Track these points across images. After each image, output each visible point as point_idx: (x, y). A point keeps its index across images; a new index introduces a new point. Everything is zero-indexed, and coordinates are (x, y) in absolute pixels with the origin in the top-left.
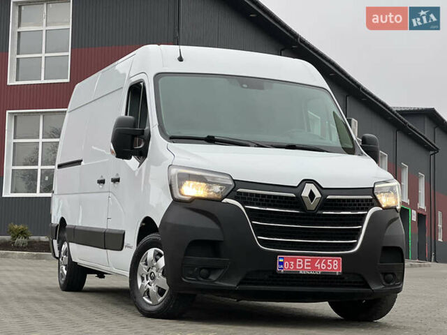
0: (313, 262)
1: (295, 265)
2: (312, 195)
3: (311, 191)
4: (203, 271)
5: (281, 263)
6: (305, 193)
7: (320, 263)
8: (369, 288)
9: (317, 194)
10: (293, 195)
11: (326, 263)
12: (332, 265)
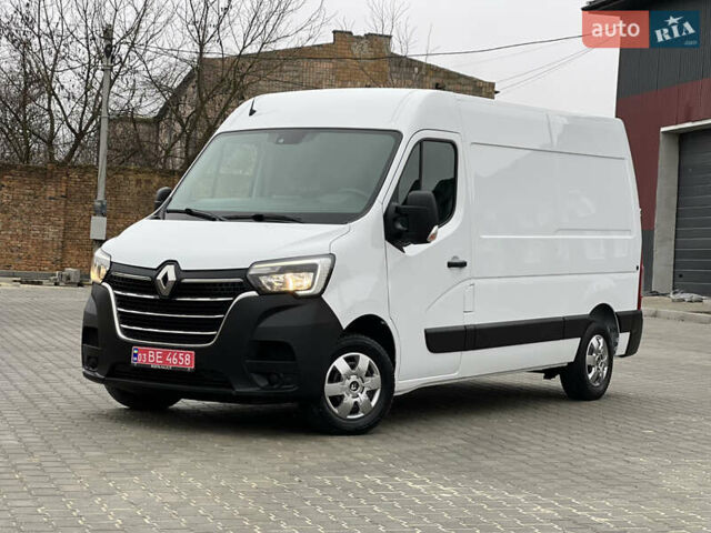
0: (164, 356)
1: (147, 357)
2: (165, 277)
3: (166, 274)
4: (92, 360)
5: (136, 355)
6: (160, 277)
7: (171, 356)
8: (231, 387)
9: (172, 277)
10: (148, 278)
11: (177, 356)
12: (184, 360)
